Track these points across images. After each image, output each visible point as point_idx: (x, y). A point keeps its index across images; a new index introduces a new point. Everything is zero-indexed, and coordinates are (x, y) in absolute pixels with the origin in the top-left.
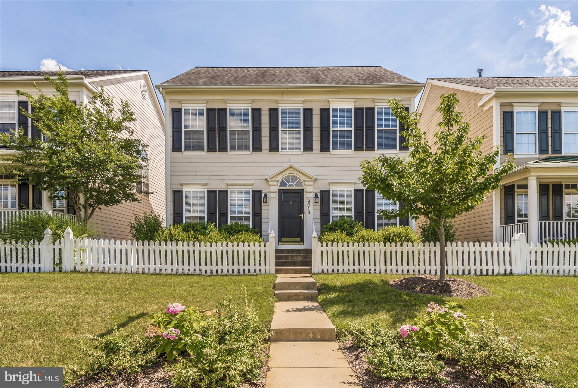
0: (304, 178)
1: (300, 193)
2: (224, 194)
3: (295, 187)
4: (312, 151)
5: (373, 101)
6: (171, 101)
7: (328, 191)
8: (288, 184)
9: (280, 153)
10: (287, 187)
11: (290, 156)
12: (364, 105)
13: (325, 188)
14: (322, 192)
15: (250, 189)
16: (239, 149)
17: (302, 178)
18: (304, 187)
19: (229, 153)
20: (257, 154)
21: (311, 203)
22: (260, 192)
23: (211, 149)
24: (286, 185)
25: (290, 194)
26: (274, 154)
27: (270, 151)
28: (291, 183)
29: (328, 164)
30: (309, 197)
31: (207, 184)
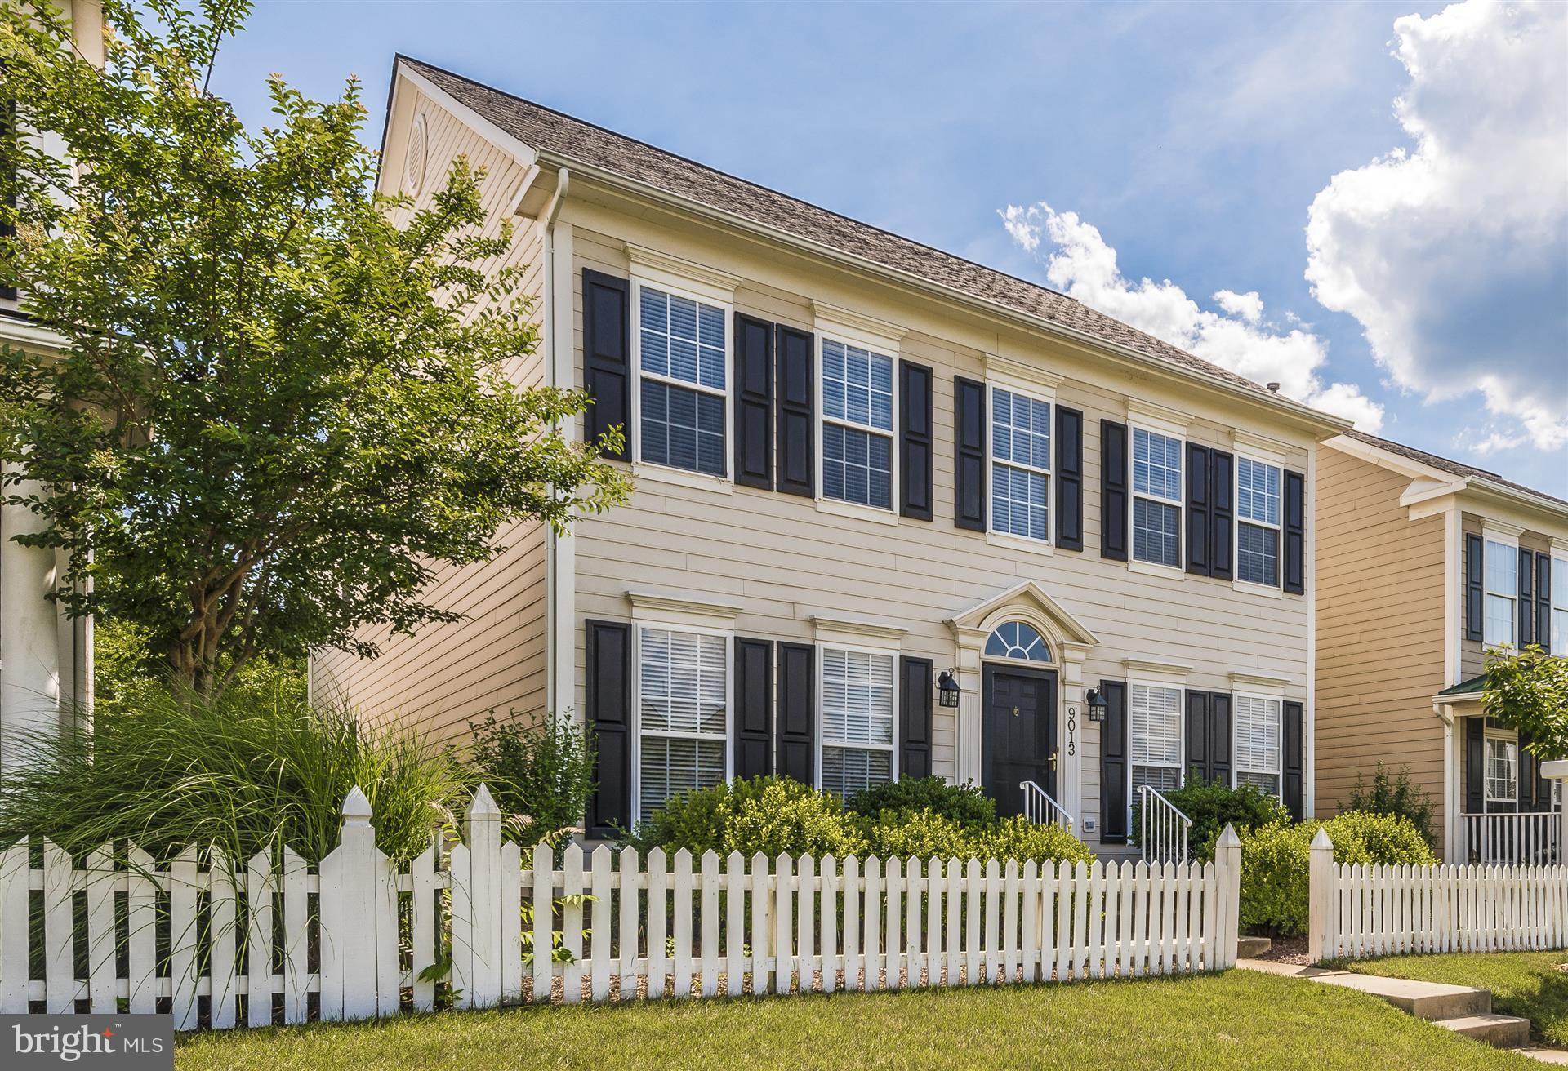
0: (1060, 635)
1: (1044, 686)
2: (800, 657)
3: (1027, 662)
4: (1081, 550)
5: (1231, 434)
6: (579, 234)
7: (1122, 687)
8: (1010, 649)
9: (991, 540)
10: (1006, 660)
11: (1017, 556)
12: (1213, 441)
13: (1114, 674)
14: (1106, 685)
15: (894, 650)
16: (856, 496)
17: (1053, 634)
18: (1058, 665)
19: (821, 507)
20: (914, 529)
21: (1077, 719)
22: (928, 664)
23: (751, 476)
24: (1003, 650)
25: (1013, 681)
26: (968, 540)
27: (958, 525)
28: (1018, 647)
29: (1118, 601)
30: (1071, 698)
31: (737, 612)
